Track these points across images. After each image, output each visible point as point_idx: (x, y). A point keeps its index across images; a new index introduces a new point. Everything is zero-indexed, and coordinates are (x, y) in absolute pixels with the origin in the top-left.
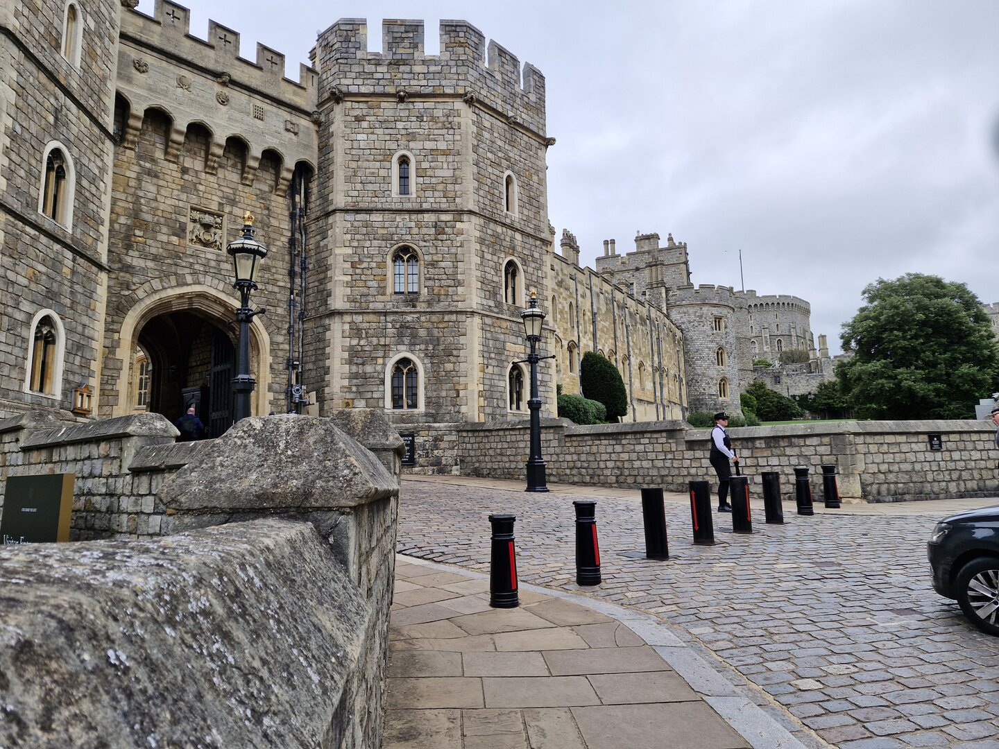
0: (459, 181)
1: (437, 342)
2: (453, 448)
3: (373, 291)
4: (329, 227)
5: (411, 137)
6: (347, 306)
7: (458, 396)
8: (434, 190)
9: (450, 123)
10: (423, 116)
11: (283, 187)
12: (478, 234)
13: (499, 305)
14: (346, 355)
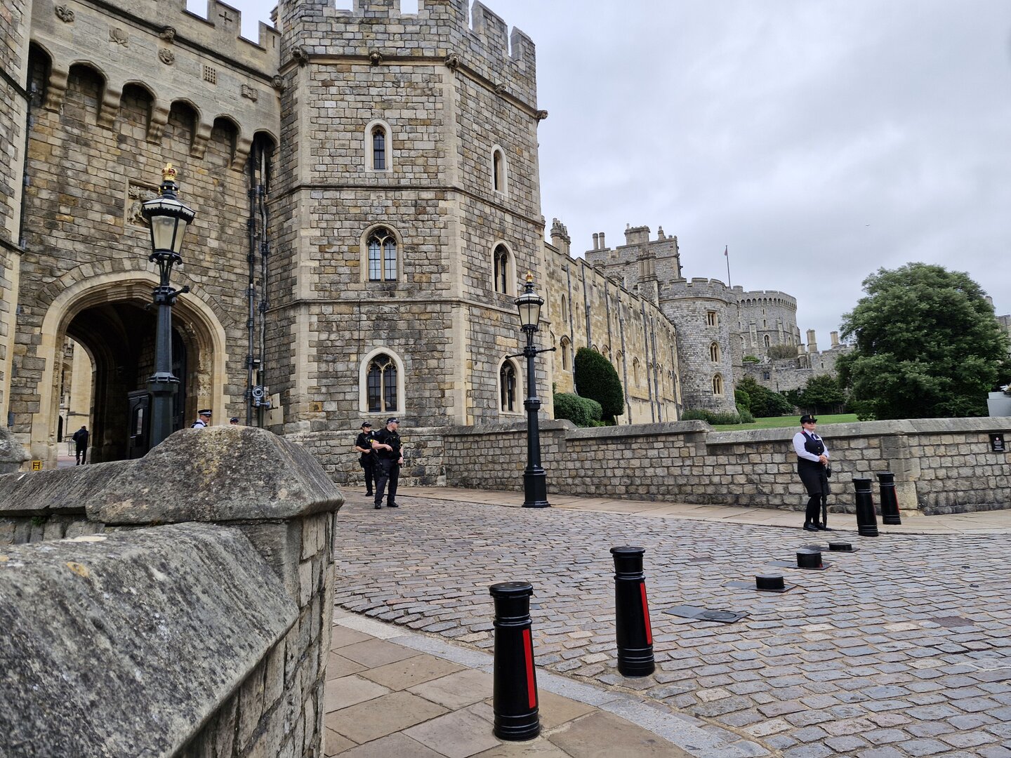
0: (442, 154)
1: (419, 335)
2: (438, 456)
3: (344, 278)
4: (294, 205)
5: (387, 104)
6: (315, 295)
7: (443, 396)
8: (413, 164)
9: (431, 89)
10: (399, 82)
11: (240, 161)
12: (463, 214)
13: (488, 293)
14: (314, 351)
